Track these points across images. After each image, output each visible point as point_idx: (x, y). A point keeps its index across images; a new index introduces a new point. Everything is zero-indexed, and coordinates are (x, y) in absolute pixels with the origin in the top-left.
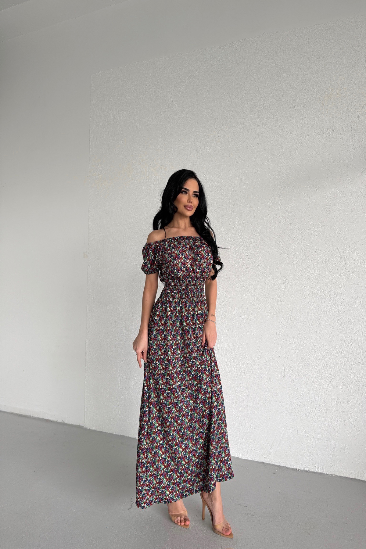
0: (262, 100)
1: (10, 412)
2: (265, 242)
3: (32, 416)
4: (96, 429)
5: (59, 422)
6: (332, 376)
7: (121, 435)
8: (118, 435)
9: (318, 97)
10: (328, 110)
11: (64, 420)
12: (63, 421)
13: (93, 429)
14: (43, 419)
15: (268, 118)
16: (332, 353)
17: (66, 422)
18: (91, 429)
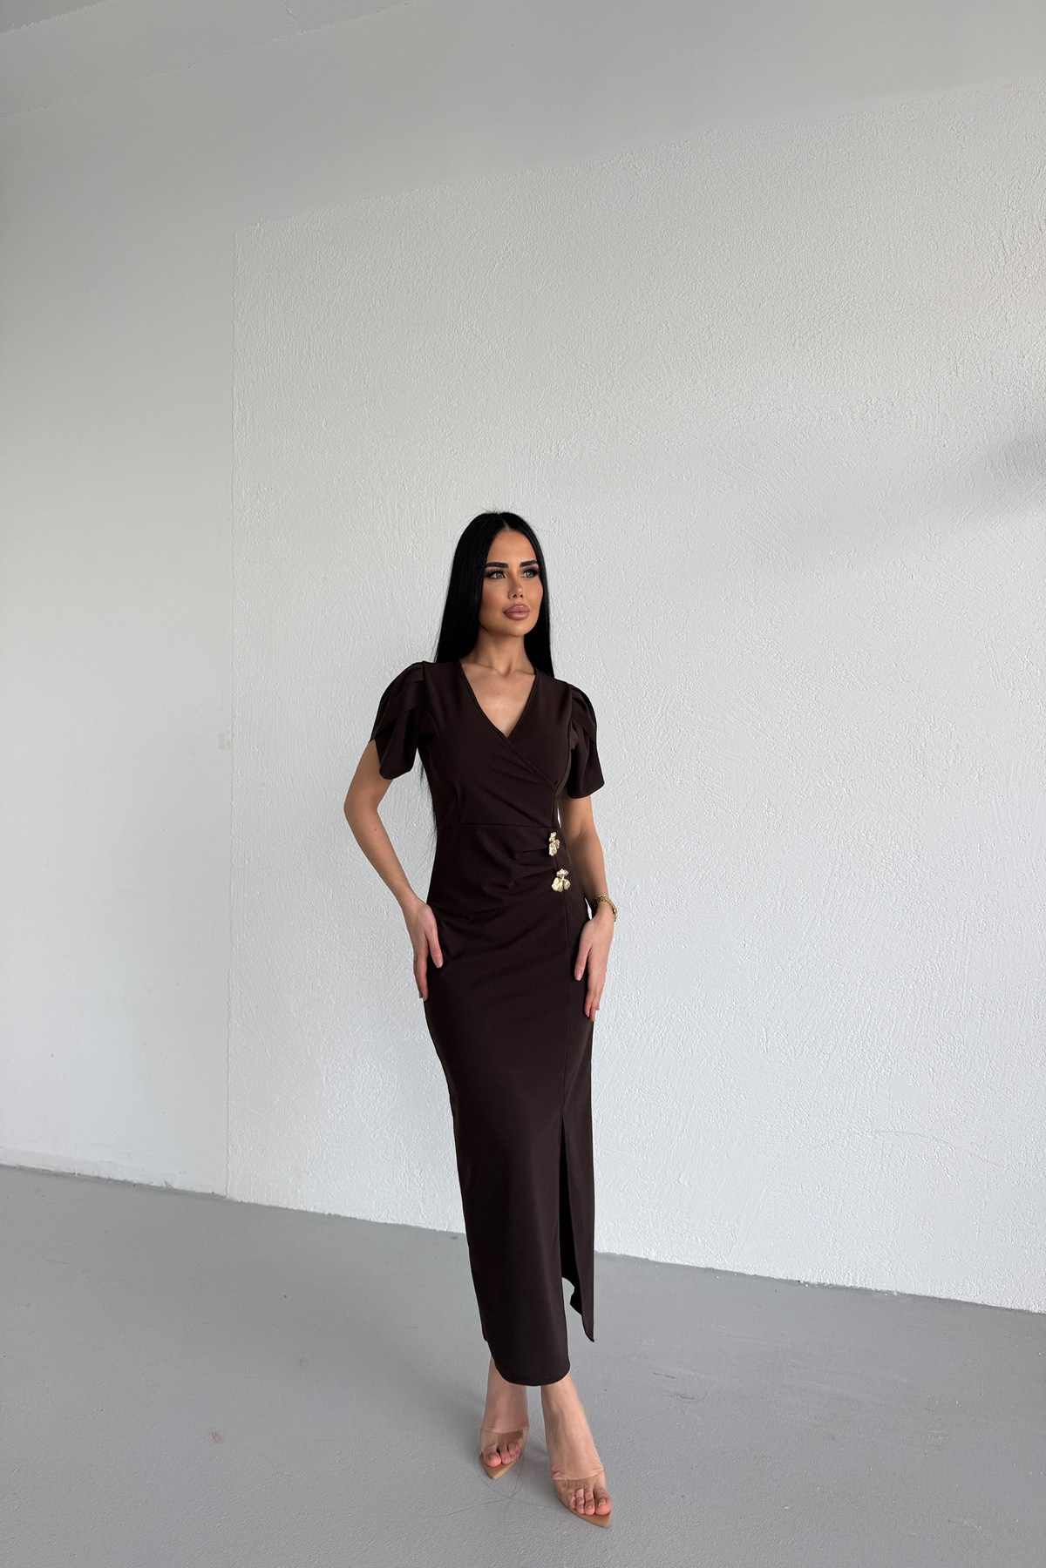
0: (707, 317)
1: (14, 1165)
2: (715, 706)
3: (78, 1174)
4: (259, 1202)
5: (157, 1187)
6: (891, 1048)
7: (330, 1214)
8: (322, 1215)
9: (853, 313)
10: (878, 350)
11: (169, 1182)
12: (166, 1183)
13: (252, 1201)
14: (109, 1180)
15: (722, 366)
16: (890, 991)
17: (175, 1187)
18: (247, 1201)
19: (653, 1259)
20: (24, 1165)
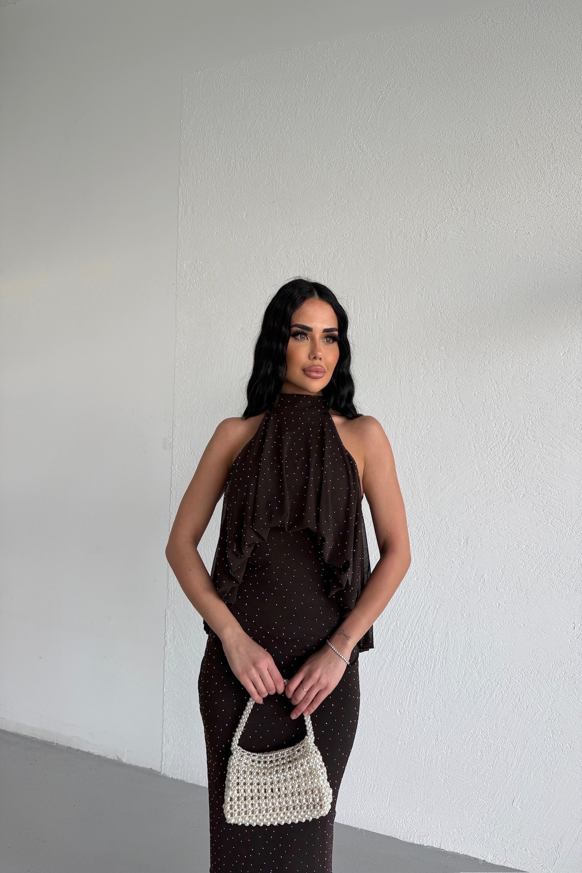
1: (12, 731)
3: (56, 744)
4: (184, 778)
5: (111, 759)
11: (120, 756)
12: (118, 757)
13: (180, 778)
14: (78, 750)
15: (562, 174)
17: (124, 761)
18: (176, 778)
19: (489, 861)
20: (19, 732)
